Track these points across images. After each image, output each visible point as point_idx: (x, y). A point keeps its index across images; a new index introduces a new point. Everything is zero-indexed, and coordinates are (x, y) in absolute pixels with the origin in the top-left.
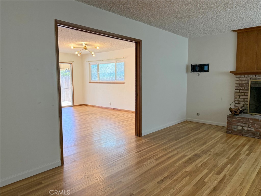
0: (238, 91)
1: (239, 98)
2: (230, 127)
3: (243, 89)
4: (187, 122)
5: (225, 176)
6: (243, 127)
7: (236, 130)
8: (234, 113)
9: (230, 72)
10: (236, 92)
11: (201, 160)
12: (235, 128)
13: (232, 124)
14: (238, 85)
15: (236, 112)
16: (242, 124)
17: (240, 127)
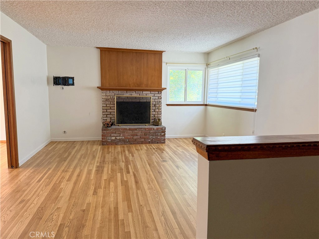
0: (105, 105)
1: (107, 112)
2: (105, 139)
3: (110, 103)
4: (52, 143)
5: (133, 173)
6: (116, 137)
7: (110, 141)
8: (107, 126)
9: (98, 87)
10: (103, 106)
11: (107, 169)
12: (109, 139)
13: (106, 136)
14: (105, 100)
15: (108, 124)
16: (115, 135)
17: (114, 137)
